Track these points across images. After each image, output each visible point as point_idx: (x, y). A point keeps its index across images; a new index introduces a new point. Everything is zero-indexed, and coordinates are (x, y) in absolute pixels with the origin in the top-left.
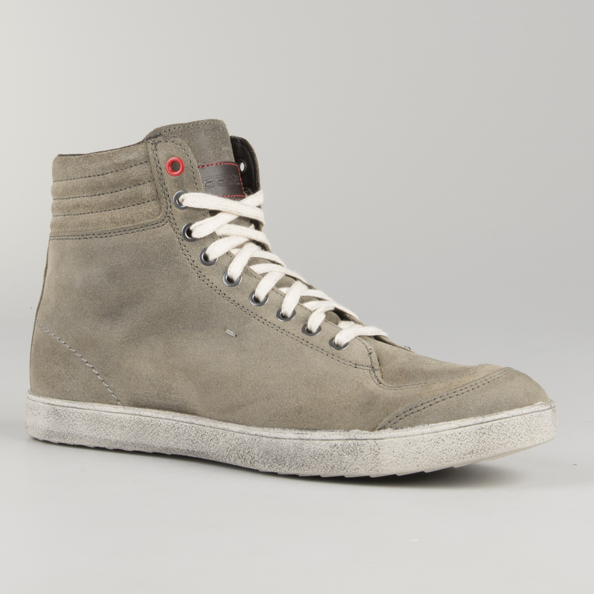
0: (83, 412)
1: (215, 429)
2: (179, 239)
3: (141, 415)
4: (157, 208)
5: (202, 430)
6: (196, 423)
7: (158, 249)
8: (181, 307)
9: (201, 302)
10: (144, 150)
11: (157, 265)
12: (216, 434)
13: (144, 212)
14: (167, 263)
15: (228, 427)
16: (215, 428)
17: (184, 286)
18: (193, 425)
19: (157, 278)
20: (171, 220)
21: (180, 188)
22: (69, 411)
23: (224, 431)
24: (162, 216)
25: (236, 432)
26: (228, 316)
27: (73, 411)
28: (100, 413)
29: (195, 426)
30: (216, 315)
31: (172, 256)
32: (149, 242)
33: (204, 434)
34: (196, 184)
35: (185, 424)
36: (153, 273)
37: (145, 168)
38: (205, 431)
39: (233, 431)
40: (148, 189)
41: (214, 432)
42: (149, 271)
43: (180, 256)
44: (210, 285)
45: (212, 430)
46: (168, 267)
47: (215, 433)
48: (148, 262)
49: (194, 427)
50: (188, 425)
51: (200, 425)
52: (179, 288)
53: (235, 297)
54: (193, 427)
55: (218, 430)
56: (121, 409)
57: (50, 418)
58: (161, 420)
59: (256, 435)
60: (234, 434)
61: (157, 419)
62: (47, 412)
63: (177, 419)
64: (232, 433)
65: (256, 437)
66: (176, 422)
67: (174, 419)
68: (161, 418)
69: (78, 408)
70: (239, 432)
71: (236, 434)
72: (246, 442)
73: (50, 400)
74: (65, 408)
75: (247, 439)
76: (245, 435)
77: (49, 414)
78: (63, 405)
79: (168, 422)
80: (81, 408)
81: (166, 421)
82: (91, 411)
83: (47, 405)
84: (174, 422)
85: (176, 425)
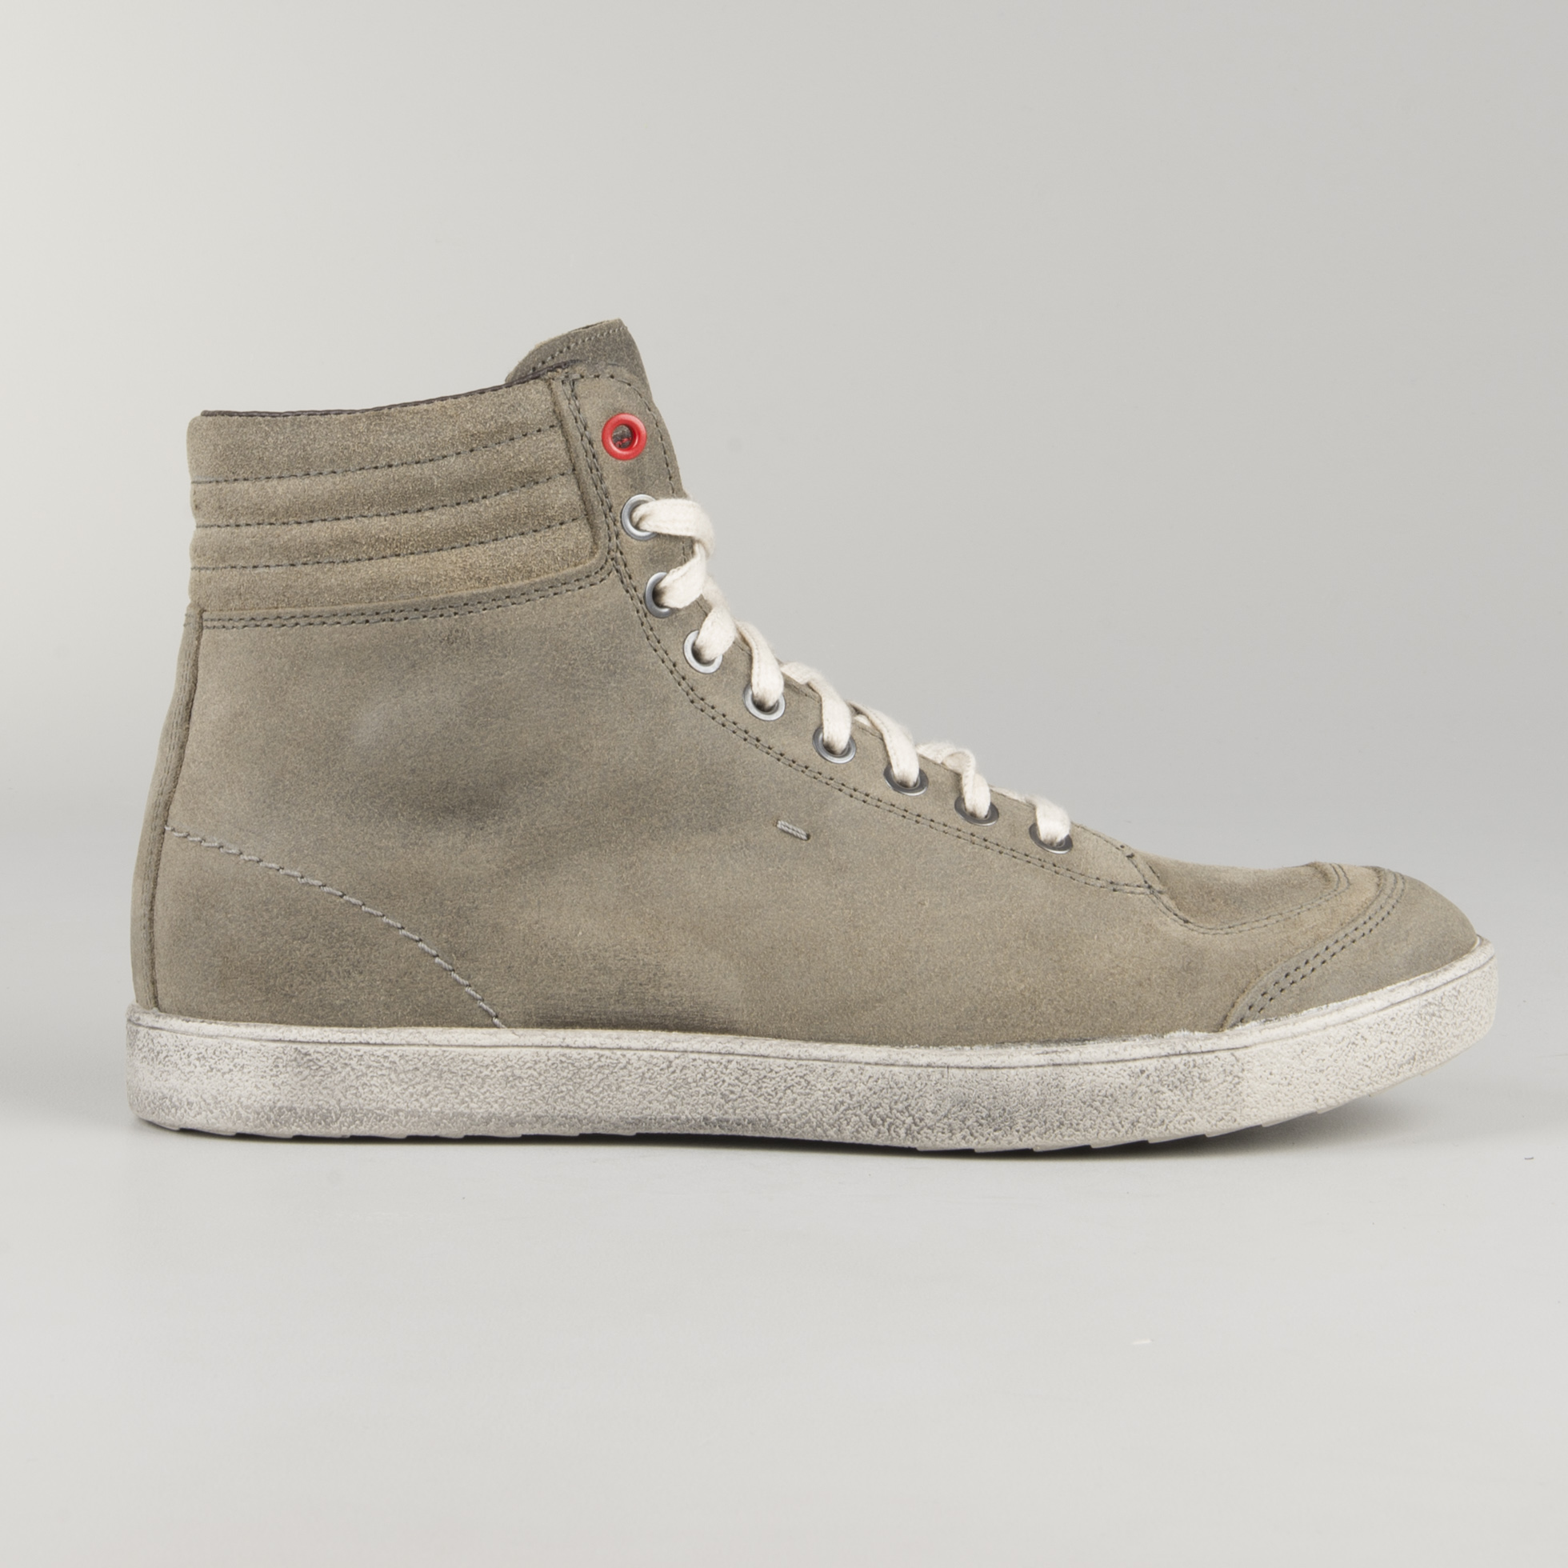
0: (390, 1051)
1: (800, 1062)
2: (638, 612)
3: (568, 1047)
4: (585, 540)
5: (761, 1067)
6: (742, 1051)
7: (595, 638)
8: (658, 776)
9: (708, 762)
10: (544, 398)
11: (592, 677)
12: (805, 1072)
13: (555, 550)
14: (618, 671)
15: (843, 1053)
16: (800, 1059)
17: (662, 725)
18: (731, 1057)
19: (596, 710)
20: (618, 567)
21: (636, 489)
22: (347, 1053)
23: (830, 1064)
24: (601, 559)
25: (867, 1064)
26: (778, 792)
27: (360, 1053)
28: (444, 1051)
29: (739, 1058)
30: (747, 791)
31: (629, 655)
32: (572, 624)
33: (765, 1077)
34: (670, 478)
35: (706, 1057)
36: (585, 699)
37: (551, 442)
38: (768, 1070)
39: (856, 1062)
40: (563, 494)
41: (799, 1070)
42: (575, 695)
43: (646, 653)
44: (720, 719)
45: (791, 1063)
46: (620, 682)
47: (801, 1071)
48: (570, 671)
49: (734, 1063)
50: (714, 1058)
51: (754, 1056)
52: (651, 731)
53: (783, 745)
54: (729, 1062)
55: (811, 1062)
56: (505, 1035)
57: (282, 1076)
58: (629, 1054)
59: (929, 1066)
60: (860, 1069)
61: (619, 1053)
62: (270, 1061)
63: (681, 1046)
64: (856, 1066)
65: (930, 1070)
66: (677, 1054)
67: (670, 1048)
68: (629, 1049)
69: (375, 1044)
70: (876, 1064)
71: (868, 1067)
72: (900, 1085)
73: (281, 1030)
74: (332, 1048)
75: (902, 1078)
76: (896, 1069)
77: (281, 1065)
78: (326, 1040)
79: (652, 1056)
80: (386, 1042)
81: (646, 1054)
82: (416, 1048)
83: (274, 1045)
84: (672, 1056)
85: (677, 1061)
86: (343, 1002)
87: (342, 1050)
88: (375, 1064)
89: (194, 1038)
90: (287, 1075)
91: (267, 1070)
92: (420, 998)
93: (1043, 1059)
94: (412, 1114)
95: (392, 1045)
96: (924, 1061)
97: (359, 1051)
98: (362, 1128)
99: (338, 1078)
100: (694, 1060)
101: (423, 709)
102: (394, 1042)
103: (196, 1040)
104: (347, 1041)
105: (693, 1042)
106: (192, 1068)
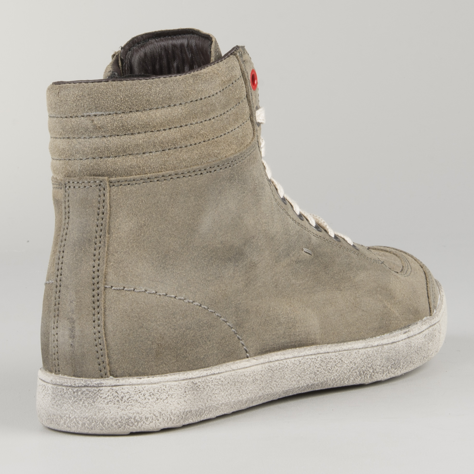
0: (221, 376)
1: (340, 353)
3: (271, 362)
5: (327, 358)
6: (322, 352)
8: (275, 233)
16: (339, 351)
18: (318, 355)
22: (208, 380)
23: (349, 351)
25: (360, 349)
27: (212, 379)
28: (236, 372)
29: (321, 355)
33: (329, 362)
35: (311, 357)
36: (260, 201)
38: (330, 358)
39: (357, 349)
41: (339, 356)
42: (258, 200)
45: (337, 354)
47: (340, 357)
49: (319, 357)
50: (313, 357)
51: (325, 353)
54: (318, 357)
55: (343, 352)
56: (253, 361)
57: (187, 396)
58: (288, 360)
59: (378, 346)
60: (358, 351)
61: (285, 361)
62: (183, 390)
63: (302, 354)
64: (356, 351)
65: (378, 347)
66: (302, 358)
67: (300, 355)
68: (288, 358)
69: (217, 374)
70: (362, 348)
71: (360, 350)
72: (370, 356)
73: (186, 374)
74: (204, 378)
75: (371, 353)
76: (369, 349)
77: (187, 391)
78: (202, 375)
79: (295, 360)
80: (220, 372)
81: (293, 359)
82: (228, 373)
83: (184, 382)
84: (300, 358)
85: (302, 361)
86: (204, 356)
87: (207, 379)
88: (217, 383)
89: (146, 386)
90: (189, 395)
91: (182, 394)
92: (227, 349)
93: (404, 336)
94: (226, 404)
95: (222, 373)
96: (376, 344)
97: (211, 378)
98: (211, 415)
99: (205, 393)
100: (307, 359)
101: (225, 212)
102: (222, 371)
103: (147, 387)
104: (208, 374)
105: (306, 351)
106: (147, 400)
